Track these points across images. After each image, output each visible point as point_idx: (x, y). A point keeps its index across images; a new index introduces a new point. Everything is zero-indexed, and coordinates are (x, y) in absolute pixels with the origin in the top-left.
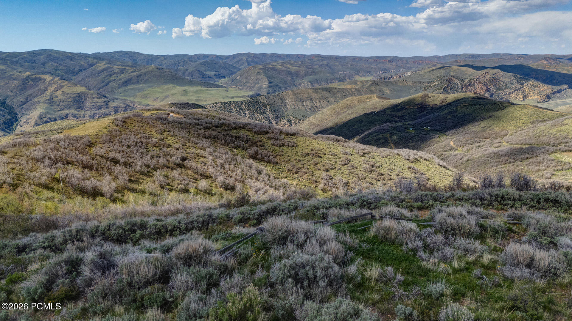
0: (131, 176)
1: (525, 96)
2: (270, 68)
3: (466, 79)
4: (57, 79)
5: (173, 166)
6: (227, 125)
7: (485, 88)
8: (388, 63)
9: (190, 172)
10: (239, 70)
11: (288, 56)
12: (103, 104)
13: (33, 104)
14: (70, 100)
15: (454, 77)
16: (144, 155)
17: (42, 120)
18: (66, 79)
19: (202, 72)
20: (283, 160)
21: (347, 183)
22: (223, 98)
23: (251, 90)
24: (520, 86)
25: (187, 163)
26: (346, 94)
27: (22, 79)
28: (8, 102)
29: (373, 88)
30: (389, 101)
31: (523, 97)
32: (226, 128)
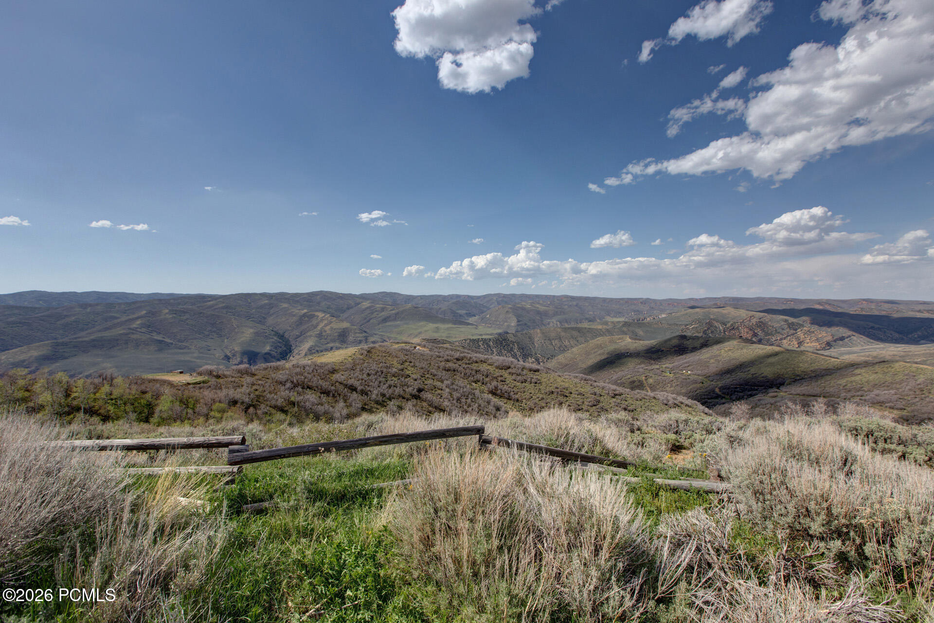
0: (365, 404)
1: (801, 342)
2: (519, 307)
3: (729, 322)
4: (328, 316)
5: (409, 396)
7: (751, 333)
9: (425, 404)
10: (489, 309)
11: (537, 296)
12: (363, 339)
13: (306, 337)
14: (336, 334)
15: (714, 320)
16: (382, 384)
17: (311, 352)
18: (335, 316)
19: (454, 311)
20: (524, 397)
22: (472, 335)
23: (499, 328)
24: (792, 331)
25: (424, 395)
26: (597, 334)
27: (300, 316)
28: (287, 335)
29: (625, 329)
30: (643, 342)
31: (798, 343)
32: (467, 362)
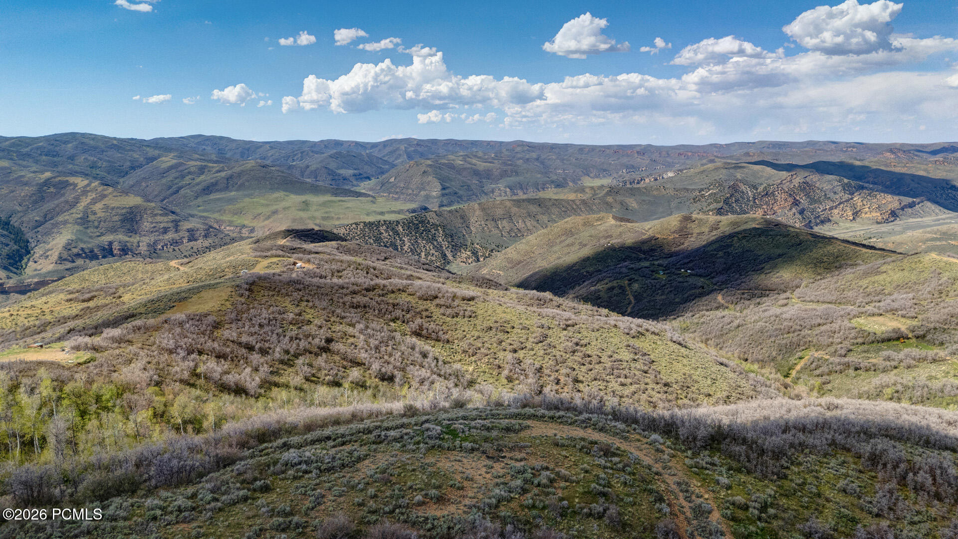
0: (271, 367)
1: (857, 213)
2: (444, 164)
3: (761, 184)
4: (95, 184)
5: (317, 350)
6: (382, 287)
7: (791, 200)
8: (636, 155)
10: (393, 166)
11: (474, 143)
12: (170, 225)
13: (56, 225)
14: (116, 218)
15: (741, 181)
16: (281, 337)
17: (70, 252)
18: (109, 182)
19: (332, 170)
20: (456, 337)
21: (541, 369)
22: (368, 215)
23: (412, 201)
25: (334, 346)
26: (567, 208)
27: (37, 184)
28: (15, 222)
29: (610, 199)
30: (631, 224)
31: (853, 214)
32: (381, 292)
